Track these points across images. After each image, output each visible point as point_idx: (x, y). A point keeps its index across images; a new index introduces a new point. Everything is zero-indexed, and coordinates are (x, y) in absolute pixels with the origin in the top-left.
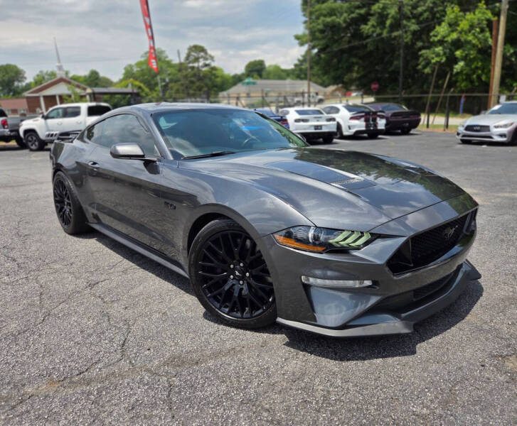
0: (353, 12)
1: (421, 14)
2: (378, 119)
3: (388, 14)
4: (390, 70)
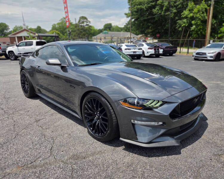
0: (149, 4)
1: (178, 5)
2: (160, 49)
3: (164, 5)
4: (165, 28)
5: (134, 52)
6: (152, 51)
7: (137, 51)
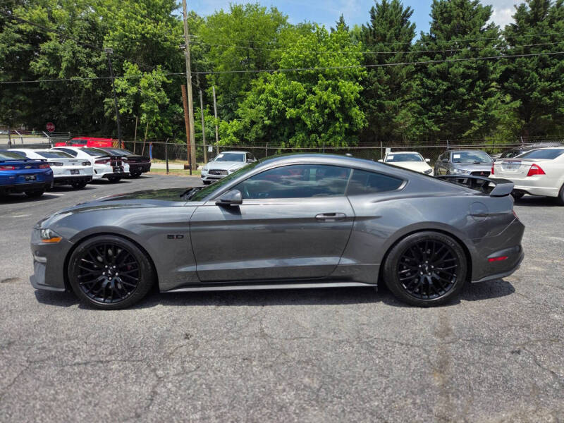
2: (123, 163)
3: (61, 57)
5: (73, 171)
6: (107, 169)
7: (81, 169)
